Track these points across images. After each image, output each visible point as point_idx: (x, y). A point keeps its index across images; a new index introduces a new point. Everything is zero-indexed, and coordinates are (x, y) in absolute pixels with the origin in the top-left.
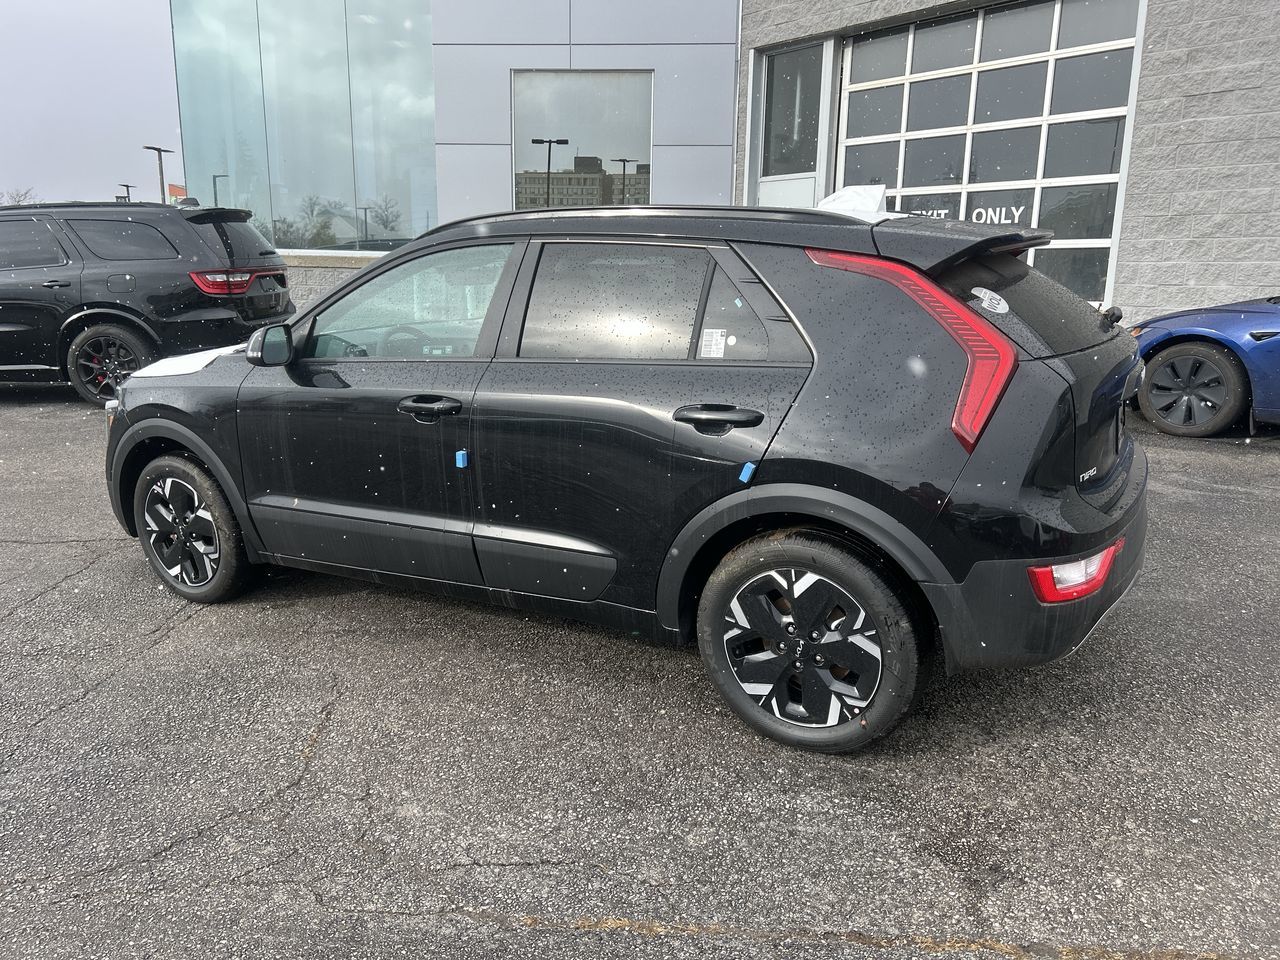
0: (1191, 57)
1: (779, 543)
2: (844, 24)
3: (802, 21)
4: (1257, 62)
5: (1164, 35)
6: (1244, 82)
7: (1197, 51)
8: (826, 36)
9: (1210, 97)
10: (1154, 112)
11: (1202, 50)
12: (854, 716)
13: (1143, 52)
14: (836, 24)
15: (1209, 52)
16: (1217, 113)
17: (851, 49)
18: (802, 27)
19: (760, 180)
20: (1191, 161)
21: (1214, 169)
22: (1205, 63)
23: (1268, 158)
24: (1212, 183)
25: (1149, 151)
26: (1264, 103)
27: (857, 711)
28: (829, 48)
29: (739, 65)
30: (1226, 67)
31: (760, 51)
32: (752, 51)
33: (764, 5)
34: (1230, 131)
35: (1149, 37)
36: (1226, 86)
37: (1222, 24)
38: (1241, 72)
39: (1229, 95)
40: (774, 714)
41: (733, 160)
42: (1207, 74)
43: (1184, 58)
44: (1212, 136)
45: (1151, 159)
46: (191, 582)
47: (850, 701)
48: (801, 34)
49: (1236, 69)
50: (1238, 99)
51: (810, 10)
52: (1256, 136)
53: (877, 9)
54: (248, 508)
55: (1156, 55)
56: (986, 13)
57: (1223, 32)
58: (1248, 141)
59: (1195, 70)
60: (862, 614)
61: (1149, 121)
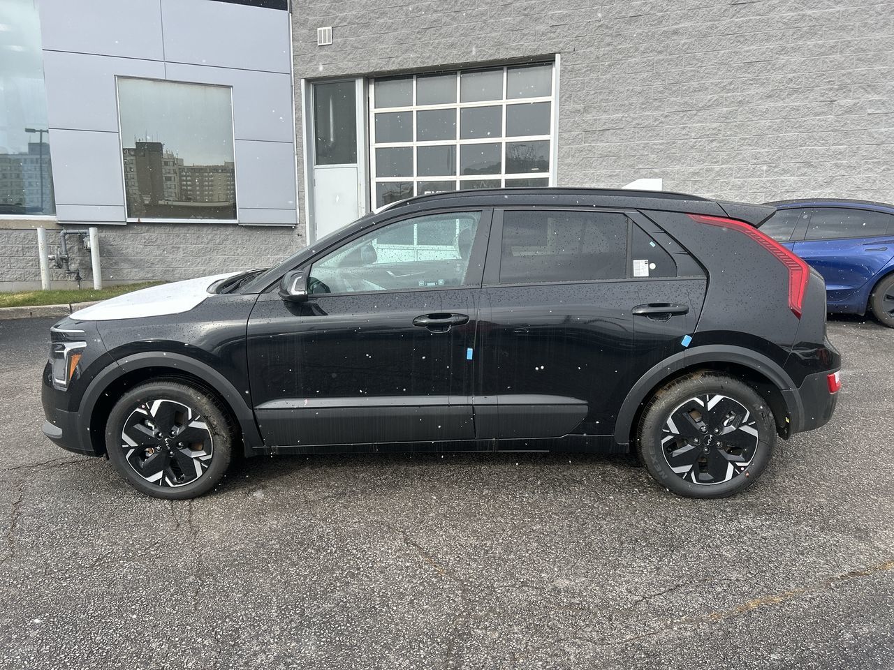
0: (586, 110)
1: (698, 380)
2: (372, 70)
3: (340, 65)
4: (620, 115)
5: (570, 97)
6: (614, 126)
7: (588, 107)
8: (358, 76)
9: (597, 132)
10: (568, 139)
11: (591, 107)
12: (741, 471)
13: (560, 105)
14: (365, 70)
15: (595, 108)
16: (602, 141)
17: (373, 86)
18: (339, 69)
19: (314, 167)
20: (591, 167)
21: (602, 172)
22: (594, 113)
23: (630, 167)
24: (603, 179)
25: (569, 160)
26: (625, 137)
27: (742, 469)
28: (359, 84)
29: (294, 89)
30: (605, 116)
31: (308, 81)
32: (303, 81)
33: (310, 51)
34: (609, 151)
35: (562, 97)
36: (605, 127)
37: (600, 93)
38: (613, 120)
39: (607, 132)
40: (692, 482)
41: (294, 153)
42: (595, 120)
43: (582, 110)
44: (600, 154)
45: (569, 165)
46: (174, 484)
47: (738, 464)
48: (339, 73)
49: (610, 118)
50: (612, 134)
51: (345, 58)
52: (623, 155)
53: (393, 63)
54: (254, 413)
55: (567, 107)
56: (461, 73)
57: (601, 97)
58: (619, 157)
59: (588, 117)
60: (748, 413)
61: (566, 144)
